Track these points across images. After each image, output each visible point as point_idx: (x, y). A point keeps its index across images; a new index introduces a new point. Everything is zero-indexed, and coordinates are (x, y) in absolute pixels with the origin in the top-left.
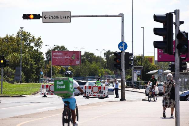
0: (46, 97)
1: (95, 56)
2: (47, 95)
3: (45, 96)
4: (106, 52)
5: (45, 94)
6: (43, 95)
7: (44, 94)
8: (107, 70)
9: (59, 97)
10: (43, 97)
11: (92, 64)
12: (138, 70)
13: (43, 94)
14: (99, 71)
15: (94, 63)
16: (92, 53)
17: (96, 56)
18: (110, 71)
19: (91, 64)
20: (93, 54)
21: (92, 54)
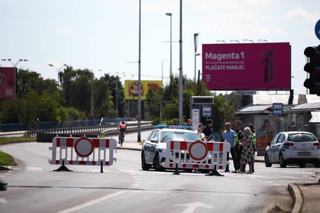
0: (67, 170)
1: (42, 78)
2: (69, 167)
3: (63, 169)
4: (63, 72)
5: (63, 164)
6: (58, 166)
7: (61, 162)
8: (71, 109)
9: (102, 171)
10: (58, 170)
11: (41, 96)
12: (204, 105)
13: (57, 162)
14: (58, 111)
15: (45, 92)
16: (35, 73)
17: (45, 79)
18: (77, 112)
19: (39, 95)
20: (38, 75)
21: (35, 75)
